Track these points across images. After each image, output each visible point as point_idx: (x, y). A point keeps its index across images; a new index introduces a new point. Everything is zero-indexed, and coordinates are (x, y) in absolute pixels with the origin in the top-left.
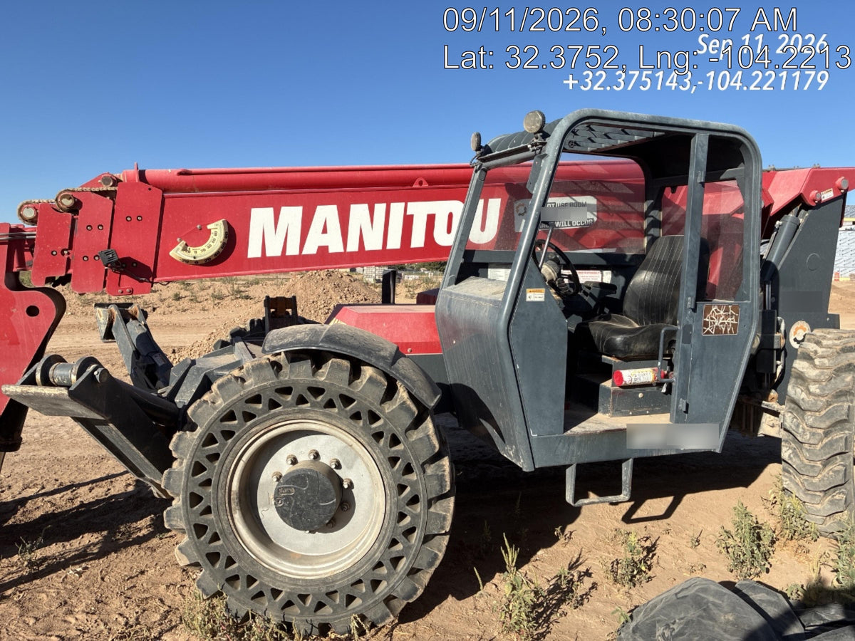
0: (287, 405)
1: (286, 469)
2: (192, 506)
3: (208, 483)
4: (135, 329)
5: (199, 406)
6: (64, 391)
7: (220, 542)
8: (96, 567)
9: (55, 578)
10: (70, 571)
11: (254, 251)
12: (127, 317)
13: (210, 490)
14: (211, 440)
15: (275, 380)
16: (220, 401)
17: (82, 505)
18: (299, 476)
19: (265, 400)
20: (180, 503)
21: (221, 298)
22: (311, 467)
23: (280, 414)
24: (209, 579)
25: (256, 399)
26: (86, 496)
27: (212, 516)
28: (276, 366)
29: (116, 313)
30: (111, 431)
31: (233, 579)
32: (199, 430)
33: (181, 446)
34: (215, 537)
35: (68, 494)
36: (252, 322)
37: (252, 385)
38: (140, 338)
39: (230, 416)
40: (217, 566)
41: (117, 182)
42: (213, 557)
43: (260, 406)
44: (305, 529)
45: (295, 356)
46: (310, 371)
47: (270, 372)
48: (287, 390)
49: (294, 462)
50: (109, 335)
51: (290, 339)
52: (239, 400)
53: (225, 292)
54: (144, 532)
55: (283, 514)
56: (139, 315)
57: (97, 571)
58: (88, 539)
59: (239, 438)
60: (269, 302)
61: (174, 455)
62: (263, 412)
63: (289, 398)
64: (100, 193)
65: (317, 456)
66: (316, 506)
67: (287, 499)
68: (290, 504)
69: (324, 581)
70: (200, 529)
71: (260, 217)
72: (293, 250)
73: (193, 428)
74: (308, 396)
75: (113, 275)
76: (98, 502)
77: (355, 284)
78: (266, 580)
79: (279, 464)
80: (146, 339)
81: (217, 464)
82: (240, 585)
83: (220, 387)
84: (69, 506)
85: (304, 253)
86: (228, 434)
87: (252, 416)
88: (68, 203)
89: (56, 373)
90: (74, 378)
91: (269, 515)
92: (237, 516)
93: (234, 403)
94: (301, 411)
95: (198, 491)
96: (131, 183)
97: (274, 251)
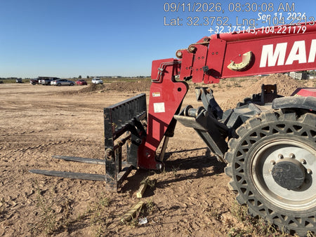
0: (281, 132)
1: (278, 160)
2: (236, 168)
3: (243, 160)
4: (209, 97)
5: (241, 129)
6: (194, 119)
7: (246, 185)
8: (196, 181)
9: (183, 182)
10: (188, 181)
11: (263, 64)
12: (206, 92)
13: (244, 163)
14: (245, 143)
15: (277, 121)
16: (249, 128)
17: (189, 158)
18: (285, 164)
19: (271, 129)
20: (231, 166)
21: (230, 86)
22: (291, 161)
23: (278, 136)
24: (241, 198)
25: (267, 128)
26: (190, 155)
27: (244, 174)
28: (277, 115)
29: (203, 91)
30: (207, 135)
31: (251, 200)
32: (240, 139)
33: (233, 144)
34: (245, 182)
35: (184, 153)
36: (254, 95)
37: (265, 122)
38: (211, 100)
39: (254, 134)
40: (245, 193)
41: (209, 40)
42: (243, 190)
43: (268, 131)
44: (286, 188)
45: (287, 111)
46: (295, 118)
47: (274, 117)
48: (282, 126)
49: (282, 157)
50: (200, 99)
51: (286, 103)
52: (258, 128)
53: (231, 84)
54: (211, 172)
55: (276, 179)
56: (210, 92)
57: (196, 183)
58: (192, 170)
59: (258, 144)
60: (264, 87)
61: (229, 147)
62: (269, 134)
63: (283, 129)
64: (203, 44)
65: (294, 157)
66: (293, 179)
67: (278, 173)
68: (279, 176)
69: (294, 212)
70: (239, 178)
71: (267, 49)
72: (281, 63)
73: (237, 137)
74: (293, 129)
75: (206, 76)
76: (194, 158)
77: (291, 80)
78: (266, 205)
79: (275, 157)
80: (213, 101)
81: (247, 153)
82: (254, 204)
83: (250, 122)
84: (185, 157)
85: (286, 64)
86: (253, 142)
87: (264, 135)
88: (192, 49)
89: (190, 112)
90: (197, 114)
91: (269, 178)
92: (254, 176)
93: (256, 129)
94: (289, 136)
95: (239, 163)
96: (214, 40)
97: (272, 64)
